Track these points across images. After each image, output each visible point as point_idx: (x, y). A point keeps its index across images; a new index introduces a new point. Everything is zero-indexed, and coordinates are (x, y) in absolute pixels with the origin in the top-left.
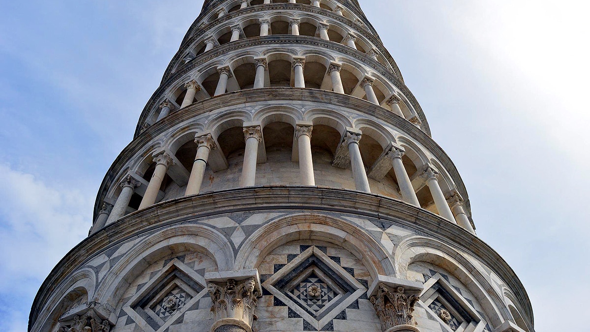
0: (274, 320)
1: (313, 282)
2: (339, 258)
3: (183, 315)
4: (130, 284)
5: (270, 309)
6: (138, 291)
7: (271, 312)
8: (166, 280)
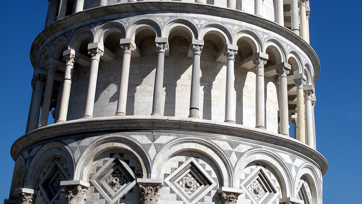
0: (93, 200)
1: (117, 173)
2: (129, 160)
3: (59, 195)
4: (41, 171)
5: (92, 194)
6: (44, 175)
7: (93, 196)
8: (54, 171)
